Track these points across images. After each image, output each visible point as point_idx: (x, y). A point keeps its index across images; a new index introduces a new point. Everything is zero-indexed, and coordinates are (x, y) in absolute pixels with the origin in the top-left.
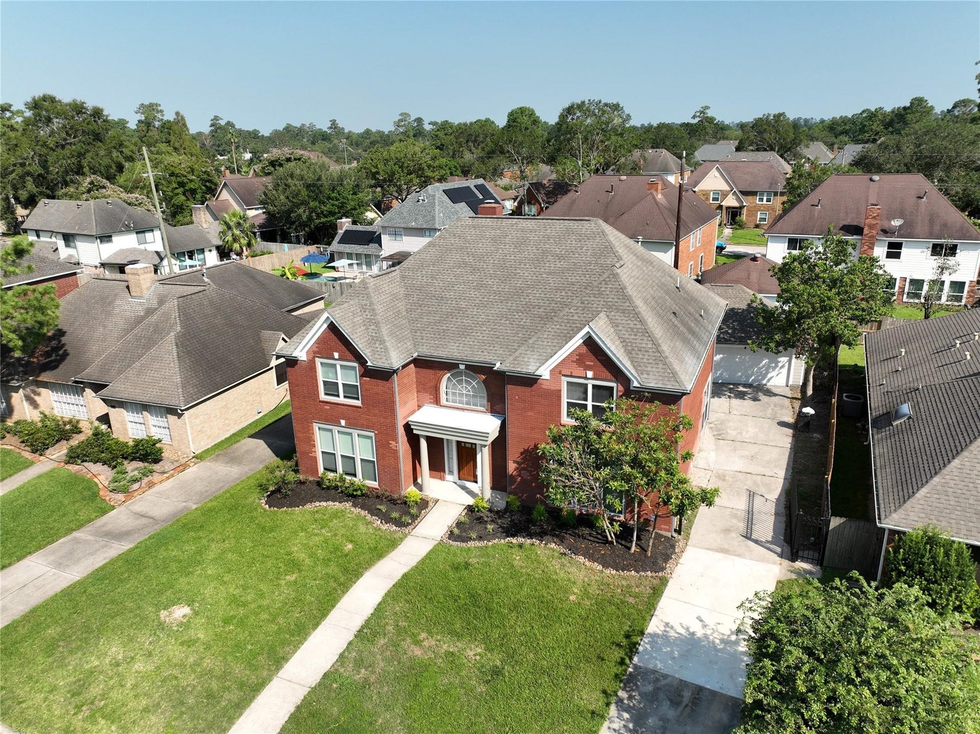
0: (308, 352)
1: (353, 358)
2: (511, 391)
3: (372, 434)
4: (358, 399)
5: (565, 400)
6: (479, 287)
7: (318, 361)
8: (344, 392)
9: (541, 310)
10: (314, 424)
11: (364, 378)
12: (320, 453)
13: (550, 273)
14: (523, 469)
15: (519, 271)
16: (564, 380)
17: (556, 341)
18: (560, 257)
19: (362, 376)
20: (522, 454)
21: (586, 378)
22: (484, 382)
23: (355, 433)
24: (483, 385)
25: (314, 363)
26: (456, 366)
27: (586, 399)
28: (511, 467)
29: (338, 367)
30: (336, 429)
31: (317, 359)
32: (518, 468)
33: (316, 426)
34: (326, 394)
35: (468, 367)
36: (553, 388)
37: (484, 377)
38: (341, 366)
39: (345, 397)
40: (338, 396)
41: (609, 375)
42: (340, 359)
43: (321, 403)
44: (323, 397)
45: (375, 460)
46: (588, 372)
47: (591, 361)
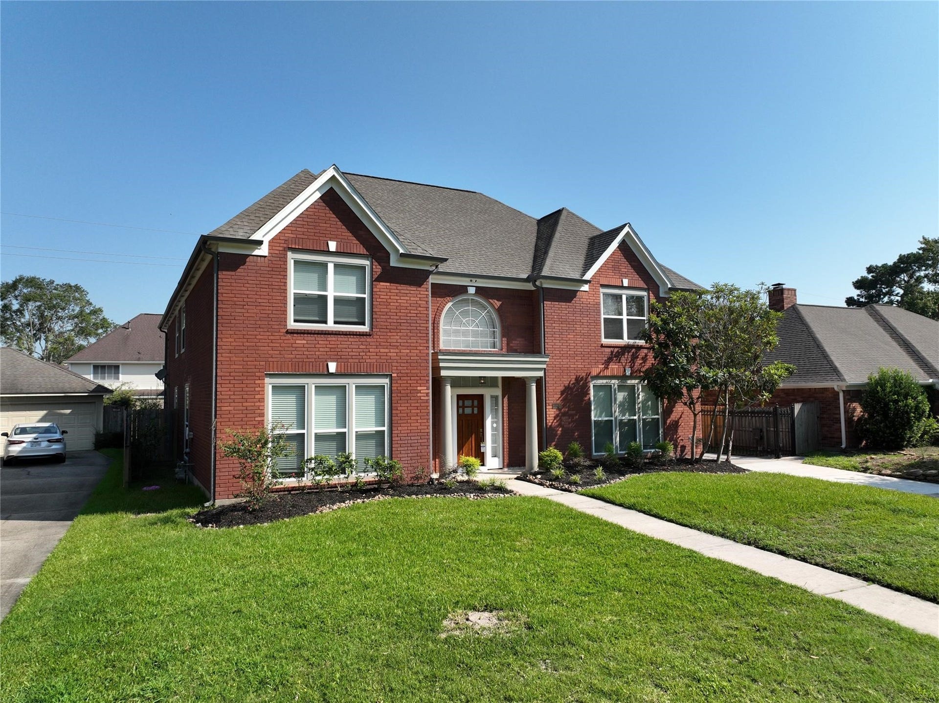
0: (272, 242)
1: (363, 250)
3: (385, 381)
4: (364, 324)
5: (603, 316)
7: (291, 257)
8: (335, 315)
10: (267, 380)
11: (381, 283)
14: (564, 414)
16: (602, 291)
19: (376, 280)
20: (562, 393)
21: (622, 287)
22: (499, 311)
23: (351, 384)
25: (285, 262)
26: (463, 289)
27: (621, 314)
28: (550, 413)
29: (331, 267)
30: (311, 384)
31: (290, 255)
32: (558, 415)
33: (269, 383)
34: (295, 321)
35: (480, 291)
36: (592, 301)
37: (498, 303)
38: (337, 266)
39: (335, 323)
40: (324, 320)
41: (641, 282)
42: (337, 254)
43: (289, 336)
44: (292, 325)
45: (385, 428)
46: (624, 280)
47: (626, 267)
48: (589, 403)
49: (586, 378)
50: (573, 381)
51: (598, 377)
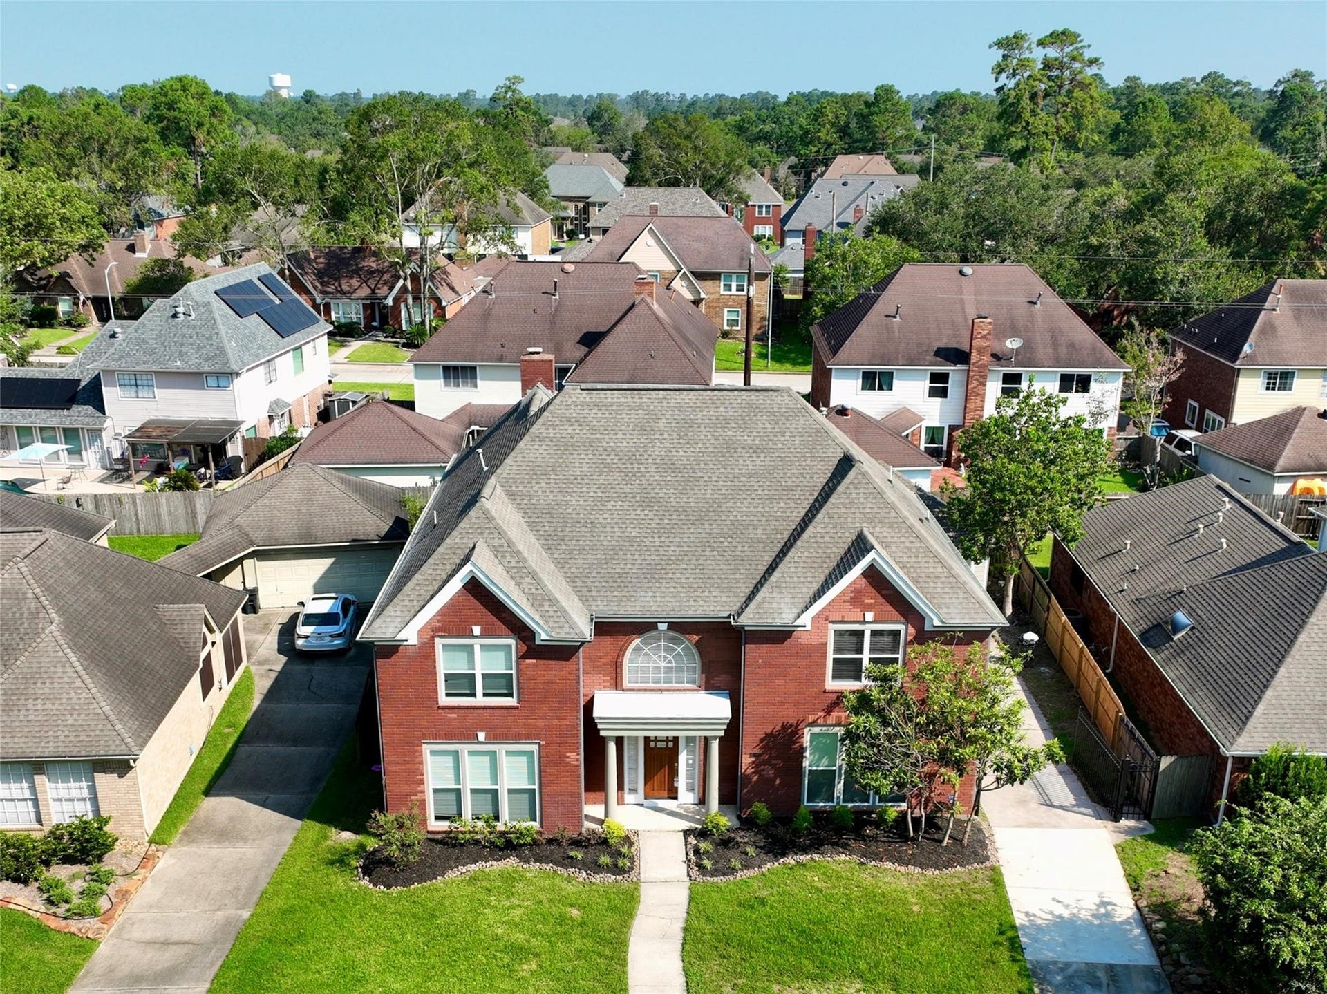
0: (420, 633)
1: (508, 632)
2: (752, 654)
3: (535, 748)
4: (511, 695)
5: (831, 656)
6: (647, 503)
7: (439, 642)
8: (484, 688)
9: (760, 531)
10: (424, 746)
11: (528, 661)
12: (431, 791)
13: (749, 475)
14: (765, 763)
15: (701, 474)
16: (832, 628)
17: (809, 574)
18: (757, 450)
19: (522, 657)
20: (762, 740)
21: (864, 622)
22: (697, 645)
23: (502, 749)
24: (694, 650)
25: (433, 647)
26: (653, 626)
27: (860, 652)
28: (746, 761)
29: (477, 649)
30: (464, 749)
31: (437, 640)
32: (753, 762)
33: (426, 749)
34: (448, 695)
35: (672, 626)
36: (815, 642)
37: (697, 638)
38: (483, 647)
39: (485, 695)
40: (474, 695)
41: (896, 614)
42: (482, 636)
43: (440, 711)
44: (444, 700)
45: (536, 787)
46: (867, 614)
47: (871, 598)
48: (802, 750)
49: (797, 726)
50: (779, 727)
51: (813, 724)
